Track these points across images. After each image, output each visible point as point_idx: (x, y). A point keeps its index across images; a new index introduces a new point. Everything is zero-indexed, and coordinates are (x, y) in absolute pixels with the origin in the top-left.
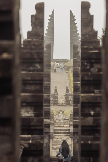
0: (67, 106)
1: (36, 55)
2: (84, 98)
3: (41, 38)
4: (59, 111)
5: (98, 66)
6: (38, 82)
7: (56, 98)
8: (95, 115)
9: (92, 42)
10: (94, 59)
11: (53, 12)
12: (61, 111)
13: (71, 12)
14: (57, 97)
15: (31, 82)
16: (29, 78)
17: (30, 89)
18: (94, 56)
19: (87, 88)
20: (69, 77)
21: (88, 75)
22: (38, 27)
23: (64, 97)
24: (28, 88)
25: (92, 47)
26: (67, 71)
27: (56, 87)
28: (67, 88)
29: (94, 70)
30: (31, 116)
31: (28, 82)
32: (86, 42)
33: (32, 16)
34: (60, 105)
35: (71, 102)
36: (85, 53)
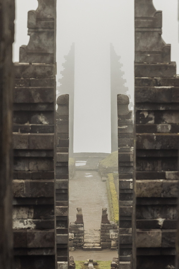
0: (104, 251)
1: (38, 95)
2: (144, 189)
3: (48, 59)
4: (87, 262)
6: (44, 155)
7: (80, 233)
8: (166, 225)
9: (159, 68)
10: (164, 104)
11: (73, 47)
12: (91, 261)
13: (112, 47)
14: (83, 232)
15: (28, 155)
16: (24, 147)
17: (27, 169)
18: (164, 99)
19: (148, 167)
21: (150, 139)
22: (43, 37)
23: (98, 234)
24: (22, 167)
25: (159, 79)
26: (104, 178)
27: (79, 210)
28: (104, 211)
29: (165, 127)
30: (29, 228)
31: (21, 154)
32: (145, 67)
33: (30, 13)
34: (89, 250)
35: (113, 243)
36: (144, 91)
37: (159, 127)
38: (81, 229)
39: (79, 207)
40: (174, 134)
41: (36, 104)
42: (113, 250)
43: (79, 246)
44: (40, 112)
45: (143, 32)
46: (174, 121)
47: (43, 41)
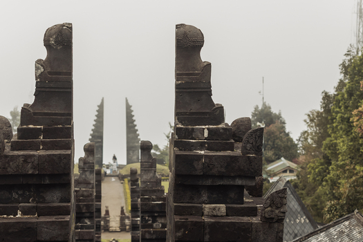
0: (122, 232)
1: (85, 208)
5: (163, 221)
7: (107, 222)
9: (154, 191)
10: (157, 212)
11: (103, 100)
13: (127, 101)
14: (109, 221)
18: (157, 209)
20: (125, 189)
22: (88, 174)
23: (118, 219)
25: (154, 197)
26: (122, 182)
27: (107, 207)
28: (122, 208)
29: (158, 225)
32: (146, 191)
33: (80, 160)
34: (113, 232)
35: (127, 227)
36: (146, 204)
37: (155, 225)
38: (108, 219)
39: (107, 205)
40: (163, 230)
41: (84, 213)
42: (128, 232)
43: (107, 229)
44: (85, 218)
45: (145, 170)
46: (163, 222)
47: (88, 176)
